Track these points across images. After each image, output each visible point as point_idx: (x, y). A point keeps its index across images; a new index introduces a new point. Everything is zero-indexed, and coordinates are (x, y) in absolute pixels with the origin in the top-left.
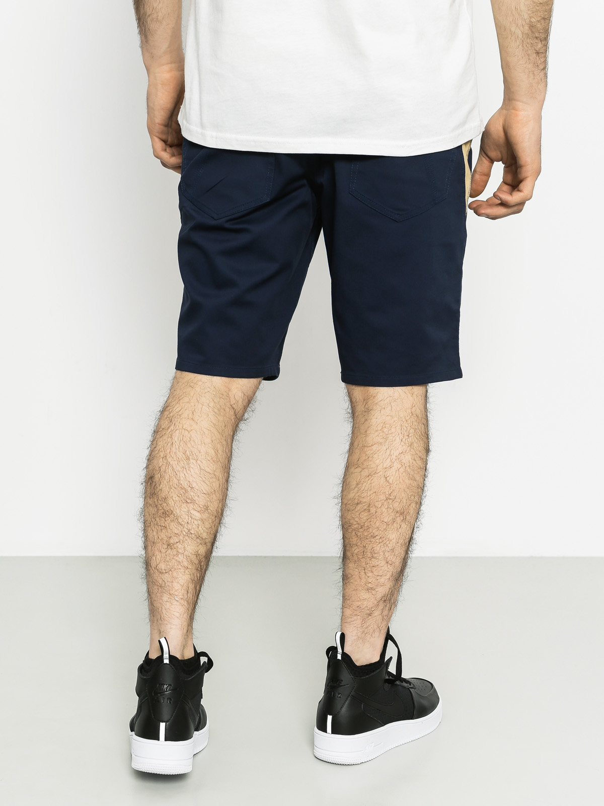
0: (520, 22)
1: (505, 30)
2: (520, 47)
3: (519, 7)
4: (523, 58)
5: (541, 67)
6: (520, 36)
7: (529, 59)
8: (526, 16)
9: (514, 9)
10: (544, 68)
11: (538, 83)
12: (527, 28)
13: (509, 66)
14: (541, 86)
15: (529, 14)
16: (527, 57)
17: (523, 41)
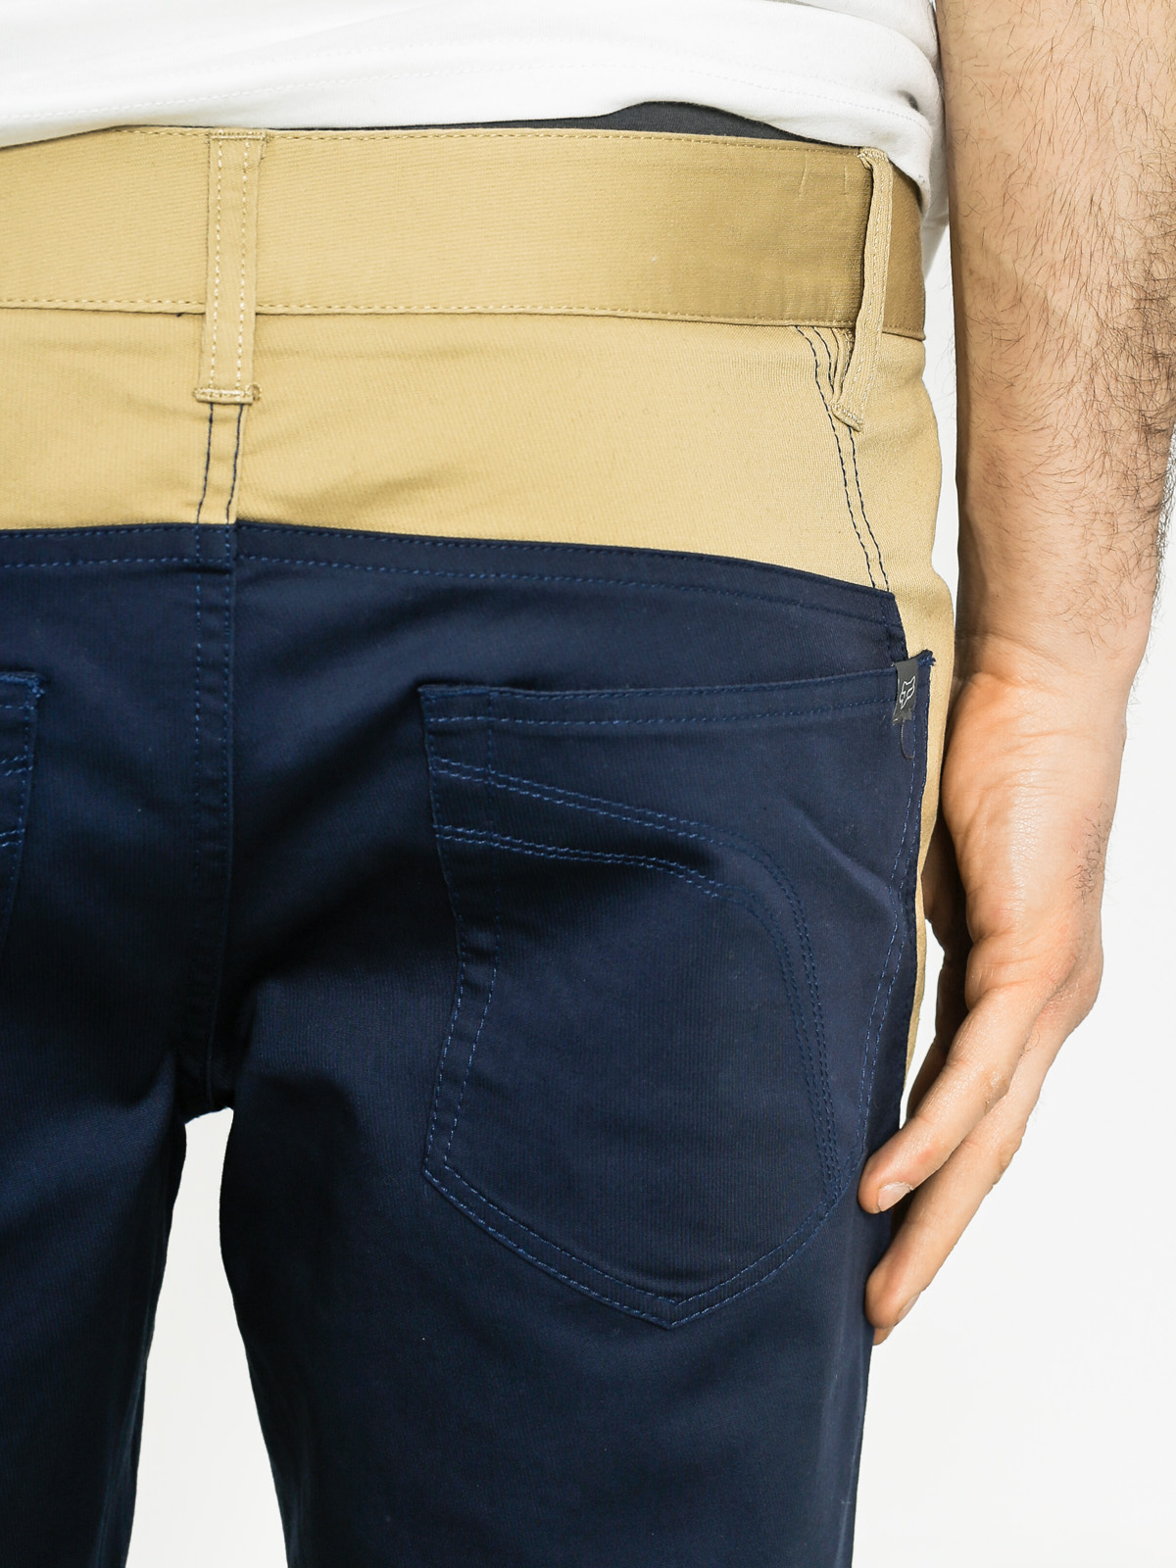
0: (1100, 272)
1: (1018, 301)
2: (1079, 388)
3: (1107, 198)
4: (1077, 441)
5: (1149, 500)
6: (1088, 339)
7: (1105, 454)
8: (1133, 248)
9: (1082, 206)
10: (1158, 508)
11: (1123, 572)
12: (1126, 302)
13: (1002, 476)
14: (1131, 590)
15: (1148, 240)
16: (1098, 442)
17: (1094, 366)
